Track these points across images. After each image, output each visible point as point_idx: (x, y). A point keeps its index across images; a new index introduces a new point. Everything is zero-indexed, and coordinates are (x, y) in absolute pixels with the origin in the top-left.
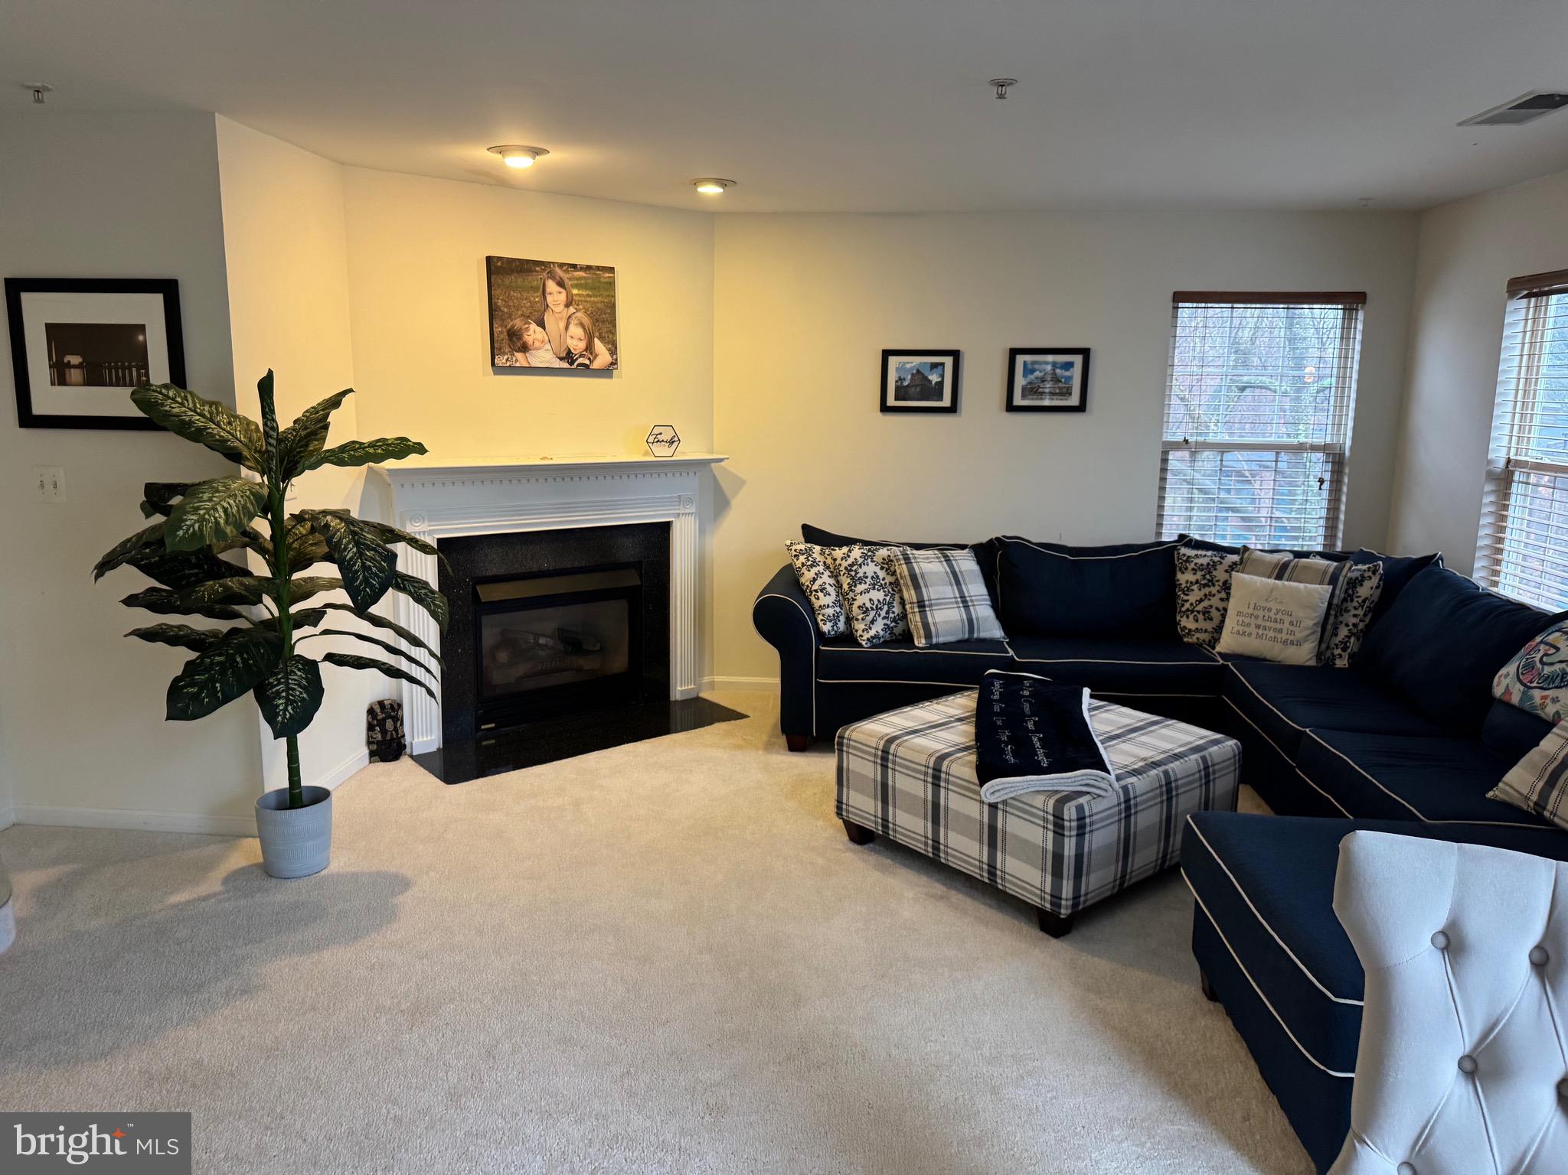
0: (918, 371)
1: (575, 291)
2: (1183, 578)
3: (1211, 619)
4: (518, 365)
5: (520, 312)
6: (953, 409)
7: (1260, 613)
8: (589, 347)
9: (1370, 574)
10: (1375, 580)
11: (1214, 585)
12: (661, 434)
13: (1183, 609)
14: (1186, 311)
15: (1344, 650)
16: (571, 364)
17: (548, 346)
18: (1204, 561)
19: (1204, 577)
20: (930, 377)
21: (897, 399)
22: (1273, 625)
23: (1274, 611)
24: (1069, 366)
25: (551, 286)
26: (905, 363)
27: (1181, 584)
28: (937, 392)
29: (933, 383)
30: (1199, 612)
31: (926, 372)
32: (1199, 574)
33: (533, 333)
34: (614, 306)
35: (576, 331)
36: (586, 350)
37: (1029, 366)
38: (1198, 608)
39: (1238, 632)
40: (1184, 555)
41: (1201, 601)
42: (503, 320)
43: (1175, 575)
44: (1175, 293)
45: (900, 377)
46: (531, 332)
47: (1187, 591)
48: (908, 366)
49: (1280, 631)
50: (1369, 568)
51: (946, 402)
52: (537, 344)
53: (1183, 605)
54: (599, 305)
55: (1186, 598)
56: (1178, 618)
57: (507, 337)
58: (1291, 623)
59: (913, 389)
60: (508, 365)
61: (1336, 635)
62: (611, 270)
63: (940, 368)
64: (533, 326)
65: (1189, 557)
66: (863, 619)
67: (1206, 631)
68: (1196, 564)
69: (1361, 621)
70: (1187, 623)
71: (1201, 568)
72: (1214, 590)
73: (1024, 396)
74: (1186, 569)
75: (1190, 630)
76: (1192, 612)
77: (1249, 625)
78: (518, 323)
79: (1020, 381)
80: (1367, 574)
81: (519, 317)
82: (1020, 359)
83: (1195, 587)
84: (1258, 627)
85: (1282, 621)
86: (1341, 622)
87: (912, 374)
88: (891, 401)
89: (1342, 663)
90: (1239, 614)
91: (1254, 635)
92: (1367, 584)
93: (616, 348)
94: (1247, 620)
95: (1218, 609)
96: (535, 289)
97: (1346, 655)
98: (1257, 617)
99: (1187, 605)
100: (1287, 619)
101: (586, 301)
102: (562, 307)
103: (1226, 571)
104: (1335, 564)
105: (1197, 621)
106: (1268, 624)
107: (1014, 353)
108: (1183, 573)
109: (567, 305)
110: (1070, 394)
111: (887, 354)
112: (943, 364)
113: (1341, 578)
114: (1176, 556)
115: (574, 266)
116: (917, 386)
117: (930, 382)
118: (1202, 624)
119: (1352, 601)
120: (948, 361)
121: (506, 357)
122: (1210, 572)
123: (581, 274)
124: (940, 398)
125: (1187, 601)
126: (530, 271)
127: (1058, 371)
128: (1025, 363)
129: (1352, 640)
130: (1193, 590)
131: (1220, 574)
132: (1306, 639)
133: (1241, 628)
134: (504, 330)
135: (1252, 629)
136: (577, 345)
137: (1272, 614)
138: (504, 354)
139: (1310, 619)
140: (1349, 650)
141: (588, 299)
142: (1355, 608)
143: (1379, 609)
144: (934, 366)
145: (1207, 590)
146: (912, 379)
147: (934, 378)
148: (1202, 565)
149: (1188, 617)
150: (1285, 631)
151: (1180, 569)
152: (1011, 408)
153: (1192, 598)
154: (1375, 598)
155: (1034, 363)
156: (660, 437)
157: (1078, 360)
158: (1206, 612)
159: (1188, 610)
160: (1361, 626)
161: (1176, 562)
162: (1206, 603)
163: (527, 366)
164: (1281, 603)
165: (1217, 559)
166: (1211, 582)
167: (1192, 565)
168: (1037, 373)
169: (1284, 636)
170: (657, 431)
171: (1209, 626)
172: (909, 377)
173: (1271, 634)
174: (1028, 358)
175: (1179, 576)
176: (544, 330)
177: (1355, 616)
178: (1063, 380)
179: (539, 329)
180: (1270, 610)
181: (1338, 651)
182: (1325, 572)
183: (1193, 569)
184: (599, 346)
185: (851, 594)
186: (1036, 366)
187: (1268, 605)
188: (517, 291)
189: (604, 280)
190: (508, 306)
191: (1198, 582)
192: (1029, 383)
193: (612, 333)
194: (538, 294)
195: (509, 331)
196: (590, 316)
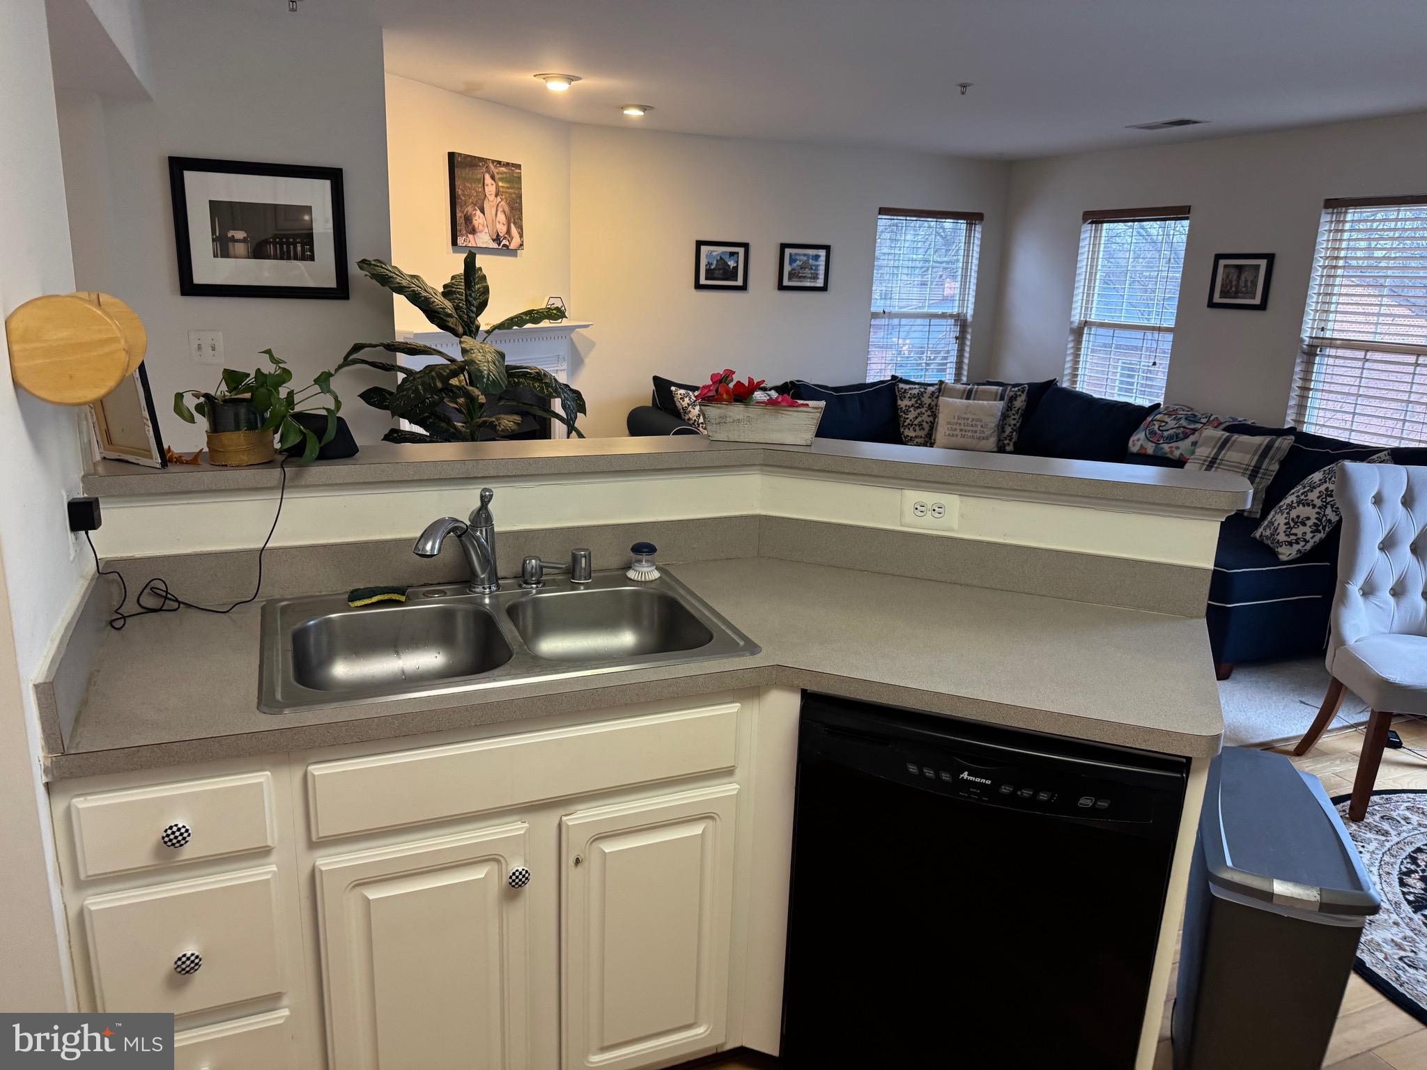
0: (721, 258)
1: (500, 184)
2: (903, 404)
3: (924, 429)
4: (470, 245)
5: (471, 200)
6: (744, 288)
7: (962, 422)
8: (508, 232)
9: (1020, 393)
10: (1023, 397)
11: (923, 407)
12: (553, 304)
13: (905, 424)
14: (884, 222)
15: (1010, 440)
16: (499, 245)
17: (486, 230)
18: (916, 391)
19: (916, 402)
20: (729, 263)
21: (706, 279)
22: (971, 429)
23: (970, 420)
24: (817, 257)
25: (487, 177)
26: (712, 252)
27: (901, 408)
28: (733, 275)
29: (731, 267)
30: (916, 425)
31: (726, 258)
32: (913, 401)
33: (478, 219)
34: (520, 197)
35: (501, 217)
36: (506, 234)
37: (793, 257)
38: (915, 422)
39: (949, 435)
40: (902, 388)
41: (916, 418)
42: (461, 206)
43: (896, 401)
44: (880, 208)
45: (708, 263)
46: (477, 218)
47: (907, 412)
48: (714, 254)
49: (976, 432)
50: (1019, 389)
51: (740, 282)
52: (481, 228)
53: (905, 422)
54: (514, 196)
55: (907, 416)
56: (902, 430)
57: (464, 222)
58: (982, 426)
59: (717, 272)
60: (465, 245)
61: (1004, 432)
62: (519, 167)
63: (736, 256)
64: (478, 212)
65: (905, 390)
67: (921, 437)
68: (911, 394)
69: (1018, 422)
70: (909, 432)
71: (913, 396)
72: (923, 410)
73: (790, 279)
74: (905, 397)
75: (911, 437)
76: (912, 425)
77: (956, 429)
78: (470, 209)
79: (787, 268)
80: (1018, 393)
81: (471, 205)
82: (788, 251)
83: (912, 409)
84: (961, 430)
85: (976, 426)
86: (1006, 424)
87: (717, 261)
88: (703, 281)
89: (1010, 448)
90: (949, 423)
91: (960, 436)
92: (1019, 399)
94: (954, 427)
95: (927, 422)
96: (478, 181)
97: (1012, 444)
98: (960, 424)
99: (908, 421)
100: (979, 424)
101: (506, 192)
102: (493, 196)
103: (929, 397)
104: (1001, 388)
105: (915, 431)
106: (968, 428)
107: (783, 247)
108: (902, 400)
109: (496, 195)
110: (818, 278)
111: (699, 244)
112: (738, 253)
113: (1006, 397)
114: (896, 389)
115: (499, 162)
116: (720, 269)
117: (729, 266)
118: (919, 433)
119: (1011, 410)
120: (741, 251)
121: (464, 238)
122: (920, 399)
123: (503, 169)
124: (736, 280)
125: (908, 418)
126: (476, 166)
127: (811, 261)
128: (791, 255)
129: (1014, 433)
130: (910, 411)
131: (926, 400)
132: (991, 436)
133: (951, 432)
134: (463, 215)
135: (958, 432)
136: (502, 229)
137: (969, 422)
138: (463, 235)
139: (993, 422)
140: (1013, 440)
141: (508, 190)
142: (1014, 415)
143: (1027, 414)
144: (732, 254)
145: (918, 411)
146: (716, 265)
147: (732, 264)
148: (914, 394)
149: (909, 429)
150: (978, 431)
151: (900, 398)
152: (781, 287)
153: (911, 416)
154: (1024, 408)
155: (796, 254)
157: (822, 253)
158: (920, 425)
159: (909, 424)
160: (1018, 425)
161: (897, 393)
162: (919, 419)
163: (475, 246)
164: (975, 414)
165: (922, 390)
166: (922, 405)
167: (909, 395)
168: (798, 262)
169: (978, 434)
170: (551, 301)
171: (923, 433)
172: (715, 262)
173: (970, 434)
174: (794, 251)
175: (899, 402)
176: (484, 215)
177: (1014, 419)
178: (814, 268)
179: (481, 215)
180: (968, 419)
181: (1006, 442)
182: (996, 394)
183: (909, 397)
184: (514, 230)
186: (798, 257)
187: (966, 416)
188: (468, 182)
189: (515, 175)
190: (464, 195)
191: (912, 406)
192: (793, 269)
193: (521, 219)
194: (481, 185)
195: (465, 216)
196: (509, 204)
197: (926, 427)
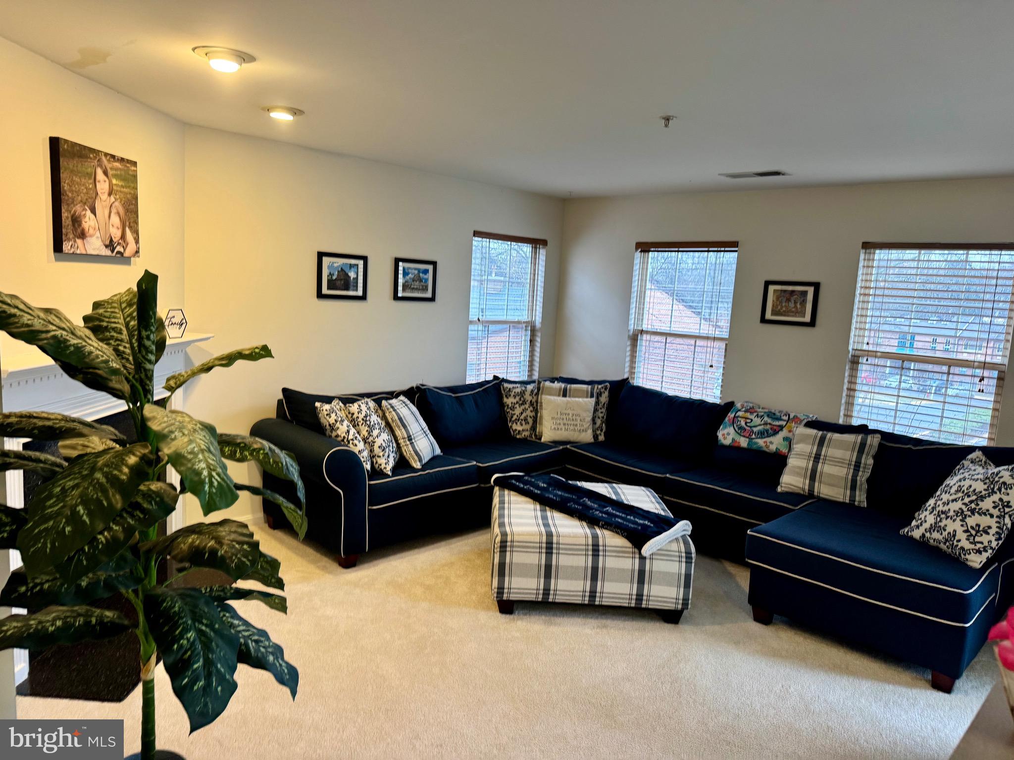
0: (342, 268)
1: (114, 181)
2: (509, 401)
3: (528, 423)
4: (78, 252)
5: (79, 198)
6: (363, 298)
7: (564, 417)
8: (123, 237)
9: (604, 389)
10: (607, 393)
12: (174, 317)
13: (513, 419)
14: (477, 243)
15: (603, 431)
16: (113, 251)
17: (98, 234)
18: (518, 390)
19: (520, 399)
20: (350, 274)
21: (328, 289)
22: (572, 423)
23: (571, 415)
24: (426, 272)
25: (99, 172)
26: (333, 263)
27: (508, 405)
28: (353, 285)
29: (352, 278)
30: (522, 420)
31: (347, 270)
32: (517, 398)
33: (89, 221)
34: (136, 197)
35: (115, 220)
36: (121, 238)
37: (406, 270)
38: (521, 418)
39: (551, 429)
40: (506, 387)
41: (522, 413)
42: (68, 205)
43: (502, 398)
44: (475, 231)
45: (330, 273)
46: (87, 219)
47: (513, 408)
48: (335, 265)
49: (576, 425)
50: (603, 386)
51: (360, 293)
52: (91, 231)
53: (511, 417)
54: (129, 196)
55: (513, 413)
56: (510, 425)
57: (71, 223)
58: (581, 420)
59: (339, 282)
60: (71, 252)
61: (596, 424)
62: (134, 163)
63: (356, 267)
64: (88, 213)
65: (509, 388)
66: (383, 456)
67: (526, 431)
68: (514, 392)
69: (605, 415)
70: (517, 427)
71: (517, 394)
72: (527, 406)
73: (404, 290)
74: (510, 395)
75: (519, 431)
76: (519, 420)
77: (560, 424)
78: (78, 208)
79: (401, 280)
80: (602, 391)
81: (79, 203)
82: (401, 265)
83: (517, 406)
84: (564, 424)
85: (576, 420)
86: (597, 417)
87: (338, 271)
88: (325, 291)
89: (601, 438)
90: (553, 418)
91: (563, 429)
92: (604, 395)
93: (138, 237)
94: (558, 422)
96: (88, 175)
97: (603, 434)
98: (563, 419)
99: (515, 417)
100: (579, 419)
101: (121, 192)
102: (106, 195)
104: (590, 386)
105: (522, 425)
106: (569, 422)
107: (398, 261)
108: (508, 398)
109: (110, 194)
110: (427, 290)
111: (321, 255)
112: (357, 265)
113: (594, 393)
114: (500, 388)
115: (113, 157)
116: (341, 280)
117: (350, 277)
118: (526, 427)
119: (599, 405)
120: (361, 263)
121: (70, 244)
122: (523, 396)
123: (117, 165)
124: (356, 289)
125: (515, 414)
126: (87, 157)
127: (421, 275)
128: (404, 268)
129: (604, 425)
130: (516, 408)
131: (528, 397)
132: (587, 428)
133: (556, 427)
134: (69, 216)
135: (561, 426)
136: (116, 234)
138: (69, 240)
139: (589, 416)
141: (122, 189)
142: (601, 409)
143: (611, 407)
144: (351, 266)
145: (523, 407)
146: (338, 275)
147: (352, 275)
148: (517, 392)
149: (516, 423)
150: (578, 425)
151: (506, 396)
152: (396, 297)
153: (518, 411)
154: (608, 402)
155: (409, 268)
156: (174, 320)
157: (431, 268)
158: (525, 419)
159: (516, 419)
160: (606, 417)
161: (503, 392)
162: (524, 415)
163: (84, 252)
164: (574, 410)
165: (524, 389)
166: (524, 403)
167: (512, 393)
168: (410, 275)
169: (579, 428)
170: (171, 314)
171: (528, 427)
172: (337, 273)
173: (572, 427)
174: (407, 265)
175: (505, 400)
176: (95, 215)
178: (424, 281)
179: (92, 216)
180: (569, 414)
181: (599, 432)
182: (587, 391)
183: (513, 395)
184: (129, 235)
185: (371, 439)
186: (410, 271)
187: (567, 412)
188: (76, 176)
189: (131, 173)
190: (72, 191)
191: (517, 402)
192: (406, 282)
193: (136, 223)
194: (91, 181)
195: (72, 216)
196: (123, 205)
197: (530, 420)
